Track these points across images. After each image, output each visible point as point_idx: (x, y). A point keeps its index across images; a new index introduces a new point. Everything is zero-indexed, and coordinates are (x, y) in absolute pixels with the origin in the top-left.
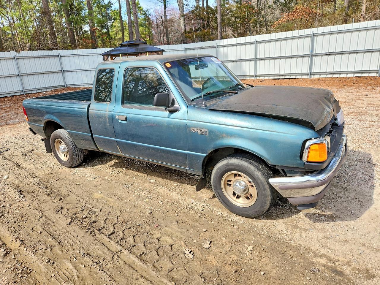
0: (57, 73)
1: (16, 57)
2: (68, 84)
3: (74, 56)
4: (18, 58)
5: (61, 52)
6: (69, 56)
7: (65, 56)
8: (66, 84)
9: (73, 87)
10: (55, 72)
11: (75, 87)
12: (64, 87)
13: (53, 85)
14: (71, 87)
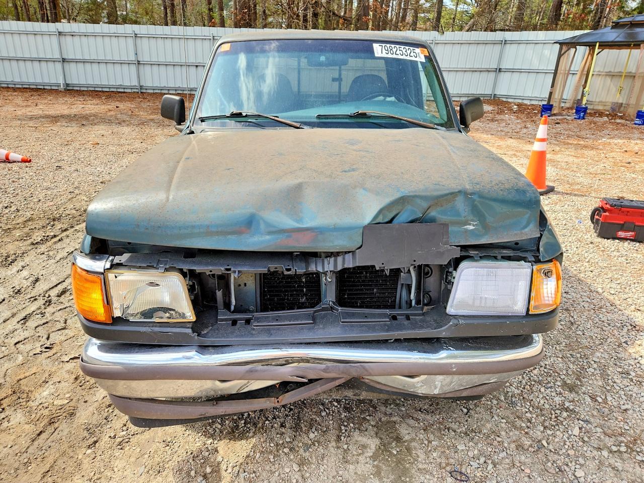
0: (487, 72)
1: (435, 40)
2: (497, 93)
3: (528, 42)
4: (438, 43)
5: (508, 35)
6: (519, 43)
7: (512, 42)
8: (495, 93)
9: (504, 100)
10: (485, 70)
11: (507, 100)
12: (490, 98)
13: (473, 93)
14: (501, 99)
